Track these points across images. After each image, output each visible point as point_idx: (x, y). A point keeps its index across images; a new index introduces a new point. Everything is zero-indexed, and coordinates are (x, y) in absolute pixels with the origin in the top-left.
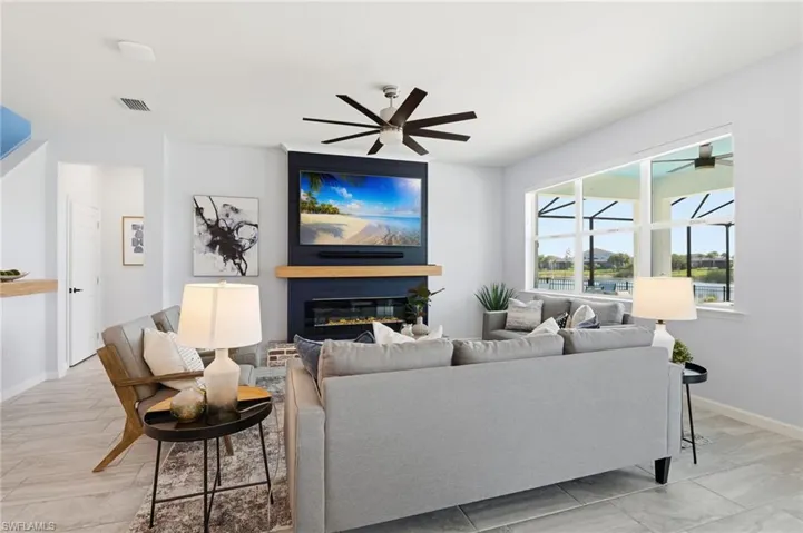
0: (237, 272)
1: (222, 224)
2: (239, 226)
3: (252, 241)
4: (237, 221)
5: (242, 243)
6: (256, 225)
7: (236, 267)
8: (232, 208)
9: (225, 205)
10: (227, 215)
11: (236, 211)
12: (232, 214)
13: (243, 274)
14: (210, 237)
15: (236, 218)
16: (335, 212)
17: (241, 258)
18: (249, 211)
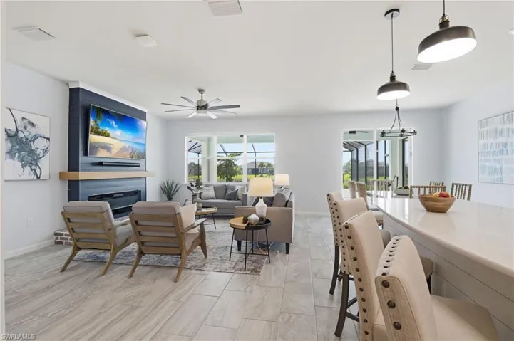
0: (33, 177)
1: (21, 135)
2: (35, 137)
3: (45, 151)
4: (33, 134)
5: (38, 152)
6: (48, 139)
7: (32, 172)
8: (29, 122)
9: (23, 118)
10: (25, 128)
11: (33, 125)
12: (29, 127)
13: (38, 178)
14: (10, 145)
15: (33, 131)
16: (108, 136)
17: (37, 165)
18: (43, 126)
